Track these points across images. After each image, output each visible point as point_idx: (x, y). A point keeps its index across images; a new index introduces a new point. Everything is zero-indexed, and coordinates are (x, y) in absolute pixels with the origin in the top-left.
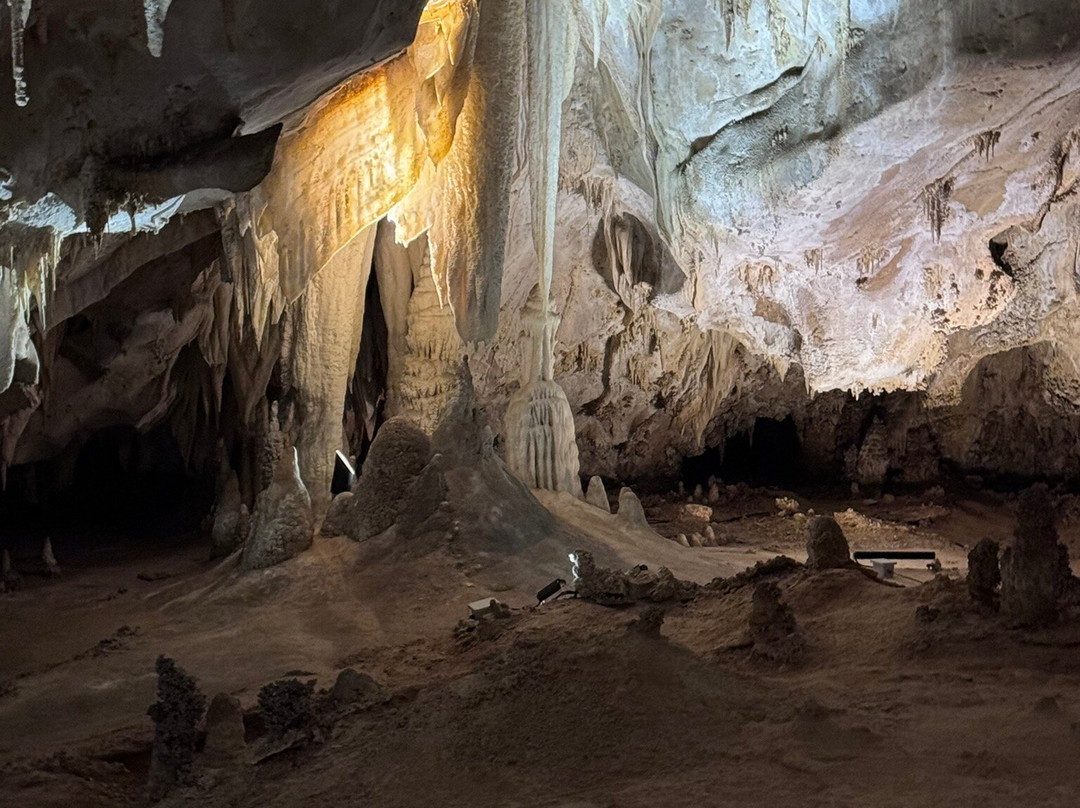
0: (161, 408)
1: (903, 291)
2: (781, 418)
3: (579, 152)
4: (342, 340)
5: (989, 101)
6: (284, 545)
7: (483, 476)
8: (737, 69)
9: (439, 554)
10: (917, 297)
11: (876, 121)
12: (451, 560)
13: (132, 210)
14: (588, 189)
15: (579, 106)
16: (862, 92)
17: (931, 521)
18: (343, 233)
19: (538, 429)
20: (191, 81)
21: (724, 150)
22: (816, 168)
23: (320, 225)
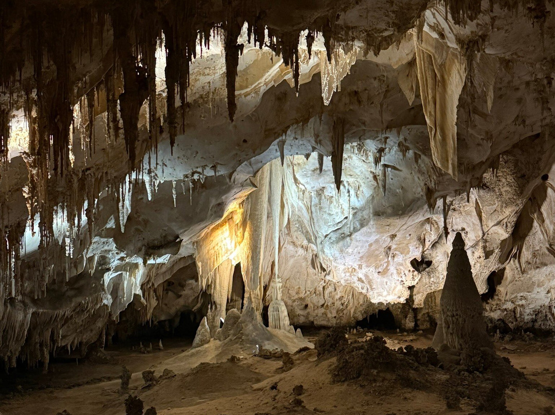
0: (199, 305)
1: (391, 275)
2: (384, 310)
3: (299, 237)
4: (225, 289)
5: (388, 227)
6: (201, 342)
7: (253, 325)
8: (334, 216)
9: (237, 345)
10: (396, 277)
11: (359, 232)
12: (240, 347)
13: (154, 259)
14: (304, 247)
15: (297, 226)
16: (356, 224)
17: (411, 340)
18: (218, 262)
19: (275, 313)
20: (166, 229)
21: (330, 238)
22: (349, 244)
23: (212, 260)
